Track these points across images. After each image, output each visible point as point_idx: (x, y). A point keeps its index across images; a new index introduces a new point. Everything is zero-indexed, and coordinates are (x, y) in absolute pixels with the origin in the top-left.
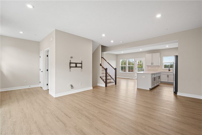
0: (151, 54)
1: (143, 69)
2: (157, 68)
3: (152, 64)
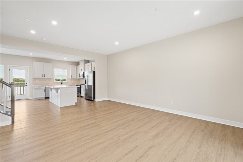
0: (42, 63)
1: (27, 83)
2: (48, 81)
3: (44, 75)
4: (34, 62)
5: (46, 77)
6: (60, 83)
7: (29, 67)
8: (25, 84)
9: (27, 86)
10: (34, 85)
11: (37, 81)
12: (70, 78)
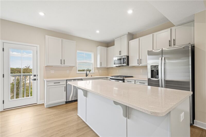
0: (60, 39)
1: (35, 76)
3: (63, 61)
4: (47, 36)
5: (66, 65)
6: (85, 75)
7: (38, 46)
8: (33, 76)
9: (35, 80)
10: (48, 78)
11: (52, 72)
12: (99, 66)
